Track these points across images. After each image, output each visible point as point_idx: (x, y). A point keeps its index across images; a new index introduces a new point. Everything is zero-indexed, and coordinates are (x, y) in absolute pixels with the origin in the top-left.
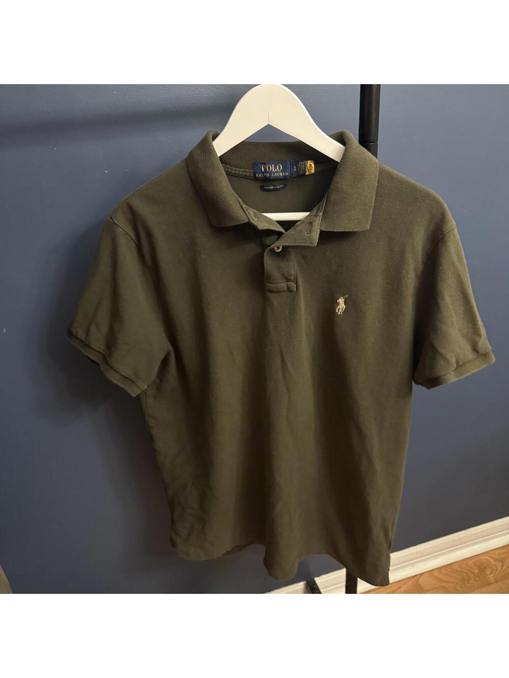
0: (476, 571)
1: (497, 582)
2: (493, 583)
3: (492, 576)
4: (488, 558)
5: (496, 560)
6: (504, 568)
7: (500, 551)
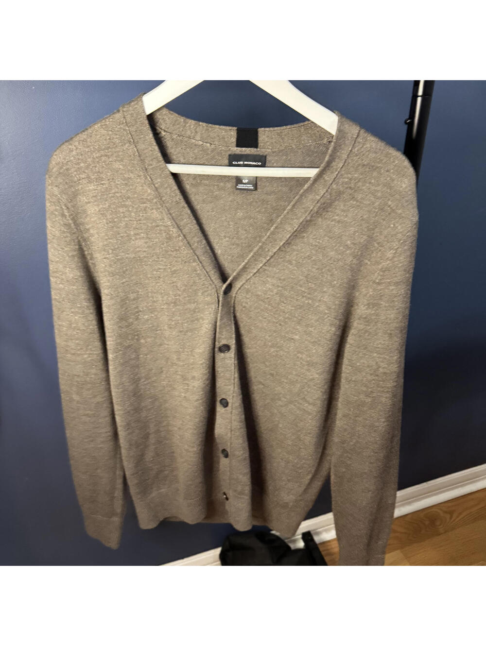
0: (427, 523)
1: (446, 532)
2: (442, 534)
3: (442, 526)
4: (439, 511)
5: (445, 512)
6: (453, 519)
7: (450, 504)
